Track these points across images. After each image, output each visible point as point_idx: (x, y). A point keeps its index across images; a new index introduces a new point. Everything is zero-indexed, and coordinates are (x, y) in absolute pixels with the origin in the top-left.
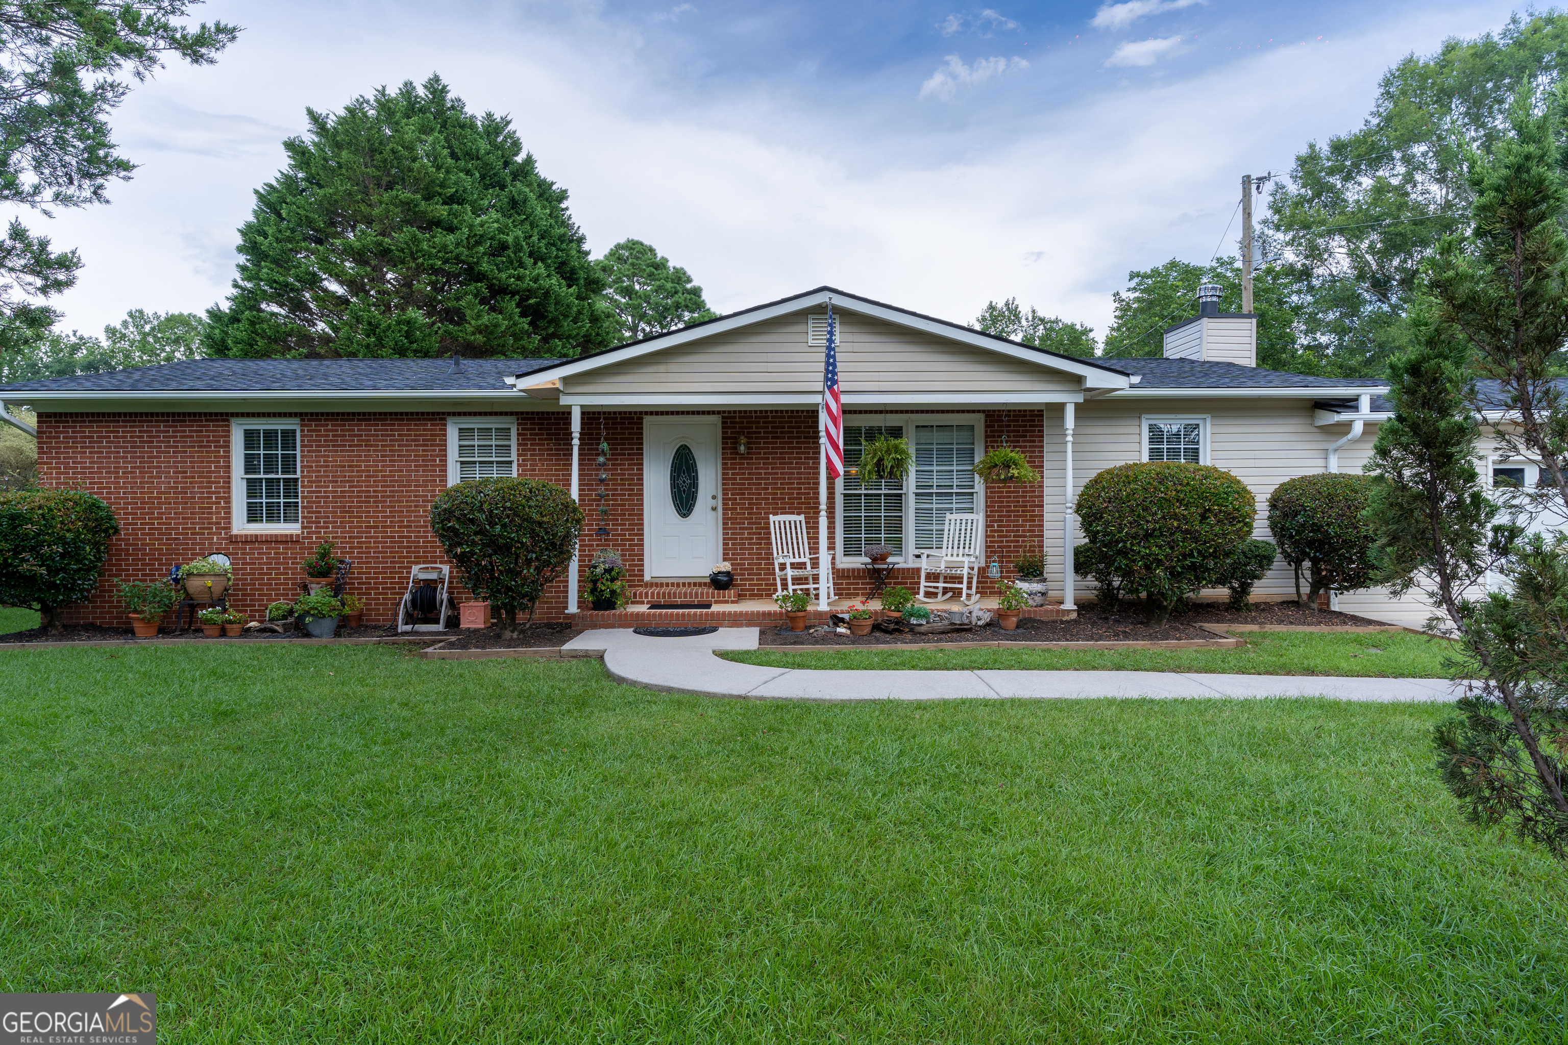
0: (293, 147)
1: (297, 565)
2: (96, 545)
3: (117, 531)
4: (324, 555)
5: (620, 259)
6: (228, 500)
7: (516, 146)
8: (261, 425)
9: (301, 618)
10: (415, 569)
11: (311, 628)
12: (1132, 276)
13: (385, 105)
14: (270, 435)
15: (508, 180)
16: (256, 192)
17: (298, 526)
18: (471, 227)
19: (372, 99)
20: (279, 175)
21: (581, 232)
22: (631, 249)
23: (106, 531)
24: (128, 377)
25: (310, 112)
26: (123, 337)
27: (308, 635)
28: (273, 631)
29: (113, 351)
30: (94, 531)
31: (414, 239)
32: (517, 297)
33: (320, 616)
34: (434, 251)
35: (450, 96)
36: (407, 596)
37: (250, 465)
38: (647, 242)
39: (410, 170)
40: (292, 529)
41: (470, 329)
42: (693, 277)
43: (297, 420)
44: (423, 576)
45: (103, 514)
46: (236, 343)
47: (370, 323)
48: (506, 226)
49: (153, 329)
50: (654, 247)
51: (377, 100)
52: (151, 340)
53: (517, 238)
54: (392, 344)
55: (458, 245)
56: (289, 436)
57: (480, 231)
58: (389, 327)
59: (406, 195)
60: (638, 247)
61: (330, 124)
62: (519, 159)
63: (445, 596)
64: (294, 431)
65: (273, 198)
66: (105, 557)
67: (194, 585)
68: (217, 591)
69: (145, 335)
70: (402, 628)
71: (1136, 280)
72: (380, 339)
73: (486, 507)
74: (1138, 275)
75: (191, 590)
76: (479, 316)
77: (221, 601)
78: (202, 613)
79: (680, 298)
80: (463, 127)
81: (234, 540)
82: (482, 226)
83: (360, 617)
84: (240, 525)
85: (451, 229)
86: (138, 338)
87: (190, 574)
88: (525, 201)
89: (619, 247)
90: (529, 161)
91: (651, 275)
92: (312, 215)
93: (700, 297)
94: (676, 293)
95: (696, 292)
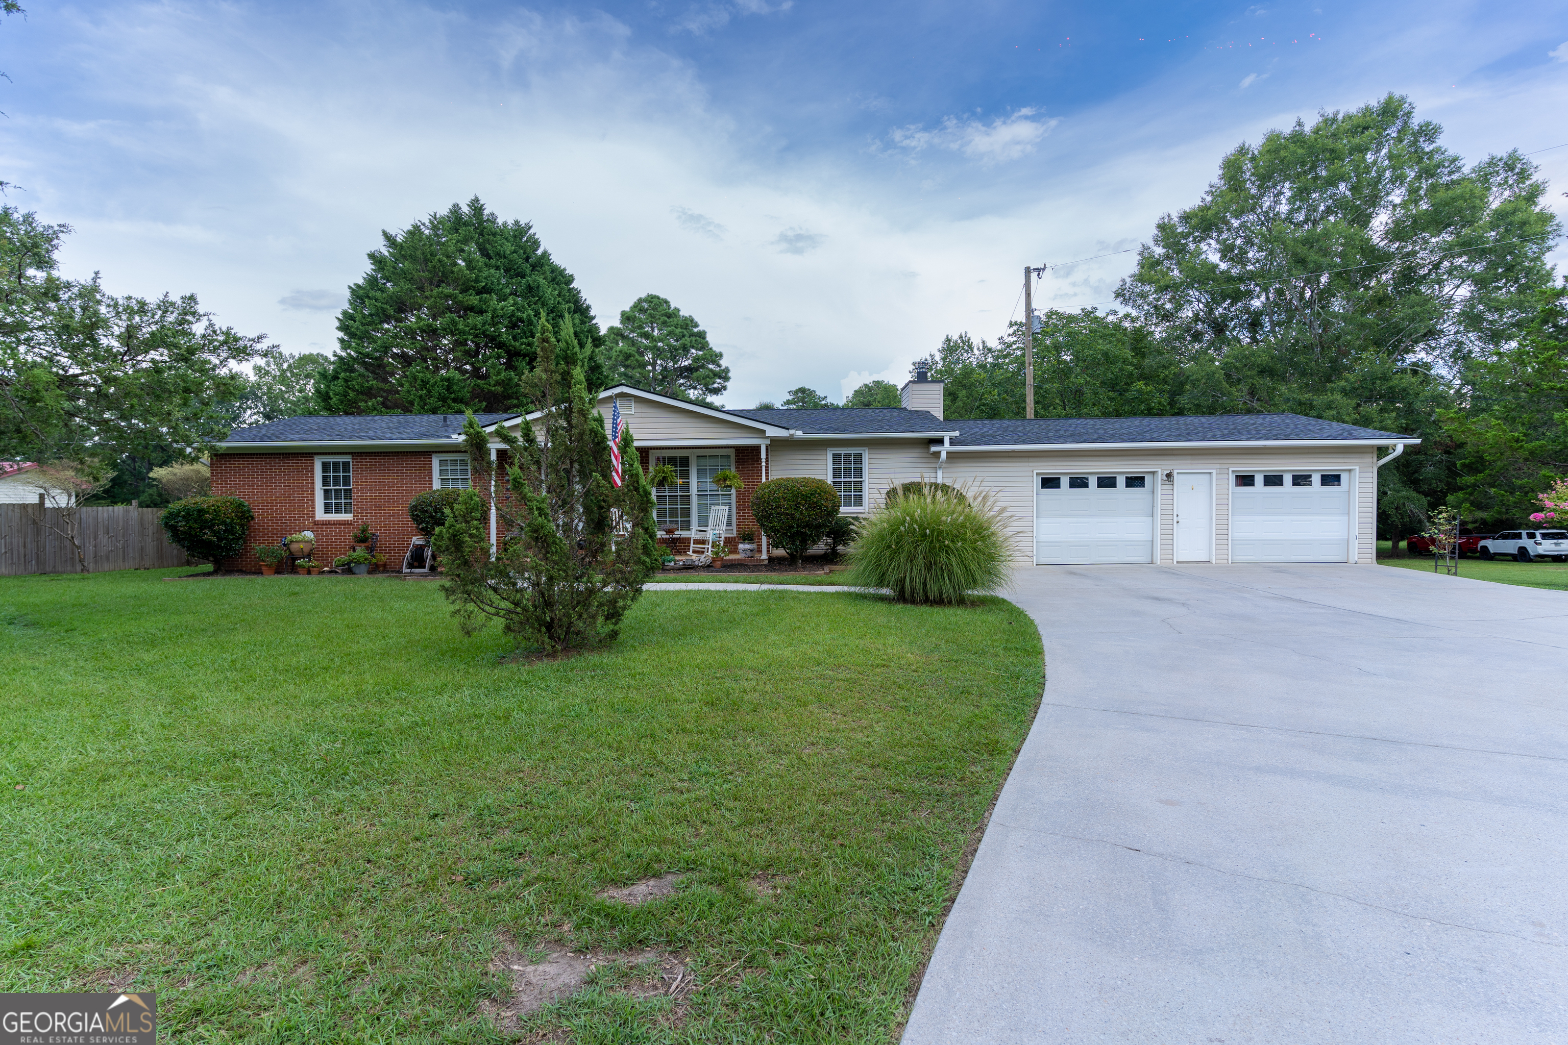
0: (373, 257)
1: (350, 536)
2: (242, 526)
3: (253, 518)
4: (364, 531)
5: (642, 311)
6: (313, 501)
7: (536, 244)
8: (331, 459)
9: (349, 564)
10: (414, 538)
11: (354, 570)
12: (1011, 325)
13: (437, 223)
14: (336, 465)
15: (528, 271)
16: (350, 287)
17: (351, 515)
18: (495, 310)
19: (427, 223)
20: (365, 276)
21: (587, 302)
22: (651, 302)
23: (247, 518)
24: (259, 432)
25: (385, 234)
26: (267, 373)
27: (354, 574)
28: (336, 572)
29: (258, 384)
30: (240, 518)
31: (454, 322)
32: (527, 358)
33: (358, 563)
34: (467, 329)
35: (486, 212)
36: (408, 554)
37: (325, 481)
38: (662, 296)
39: (453, 272)
40: (348, 517)
41: (493, 383)
42: (699, 323)
43: (350, 456)
44: (418, 543)
45: (246, 509)
46: (336, 394)
47: (422, 381)
48: (523, 307)
49: (290, 366)
50: (669, 299)
51: (431, 222)
52: (289, 375)
53: (529, 315)
54: (437, 395)
55: (484, 324)
56: (346, 466)
57: (501, 313)
58: (436, 383)
59: (449, 290)
60: (655, 301)
61: (399, 239)
62: (539, 252)
63: (430, 553)
64: (349, 463)
65: (361, 292)
66: (247, 532)
67: (294, 547)
68: (306, 550)
69: (284, 371)
70: (405, 570)
71: (1015, 328)
72: (429, 391)
73: (433, 504)
74: (1016, 324)
75: (292, 550)
76: (499, 373)
77: (309, 556)
78: (298, 562)
79: (687, 340)
80: (494, 235)
81: (316, 523)
82: (502, 309)
83: (385, 565)
84: (320, 514)
85: (481, 312)
86: (278, 373)
87: (292, 542)
88: (538, 287)
89: (640, 301)
90: (545, 254)
91: (664, 323)
92: (385, 306)
93: (704, 338)
94: (683, 336)
95: (702, 335)
